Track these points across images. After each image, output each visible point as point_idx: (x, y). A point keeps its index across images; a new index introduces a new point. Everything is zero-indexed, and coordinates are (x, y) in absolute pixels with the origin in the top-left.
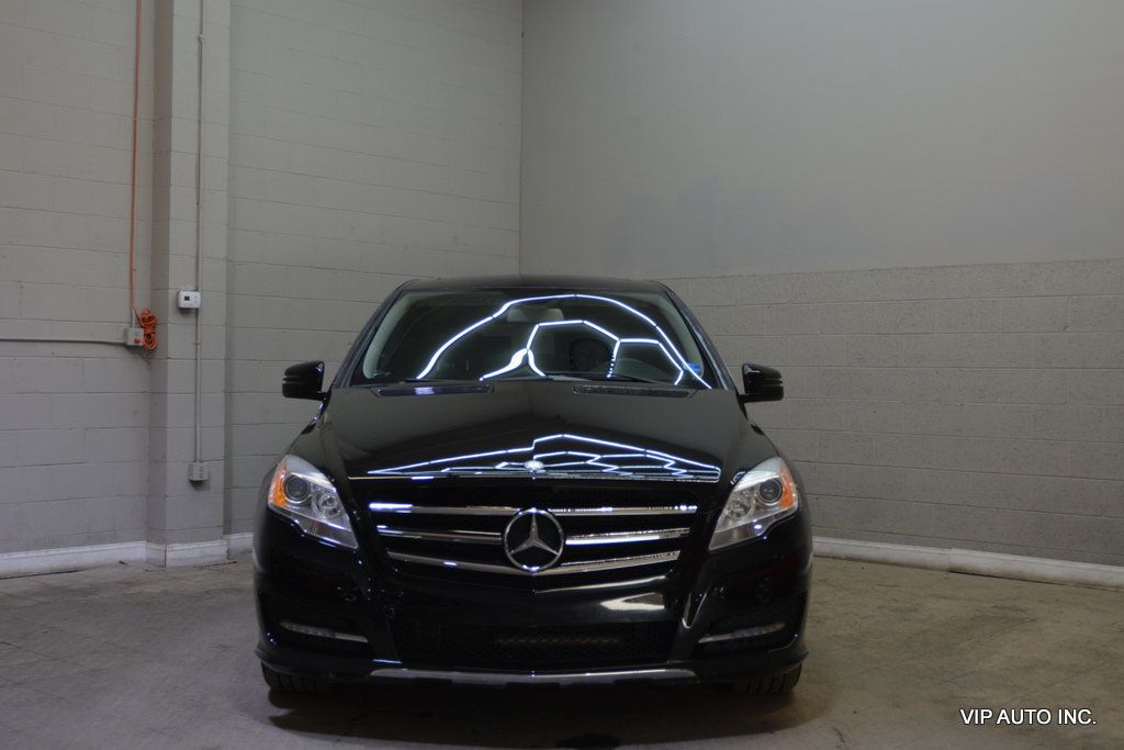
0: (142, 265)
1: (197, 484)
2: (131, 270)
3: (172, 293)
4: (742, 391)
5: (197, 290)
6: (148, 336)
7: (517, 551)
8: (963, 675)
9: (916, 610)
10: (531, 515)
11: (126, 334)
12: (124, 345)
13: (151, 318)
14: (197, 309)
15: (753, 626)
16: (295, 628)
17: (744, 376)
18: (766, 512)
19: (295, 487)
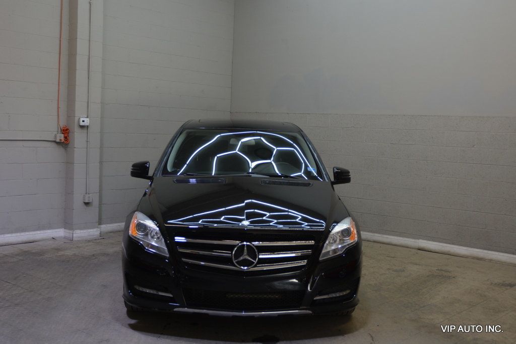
0: (63, 106)
1: (87, 204)
2: (58, 108)
3: (76, 119)
4: (332, 179)
5: (87, 117)
6: (66, 137)
7: (238, 260)
8: (424, 307)
9: (404, 271)
10: (244, 245)
11: (56, 137)
12: (55, 142)
13: (67, 130)
14: (88, 126)
15: (337, 292)
16: (141, 289)
17: (334, 173)
18: (344, 243)
19: (141, 227)
